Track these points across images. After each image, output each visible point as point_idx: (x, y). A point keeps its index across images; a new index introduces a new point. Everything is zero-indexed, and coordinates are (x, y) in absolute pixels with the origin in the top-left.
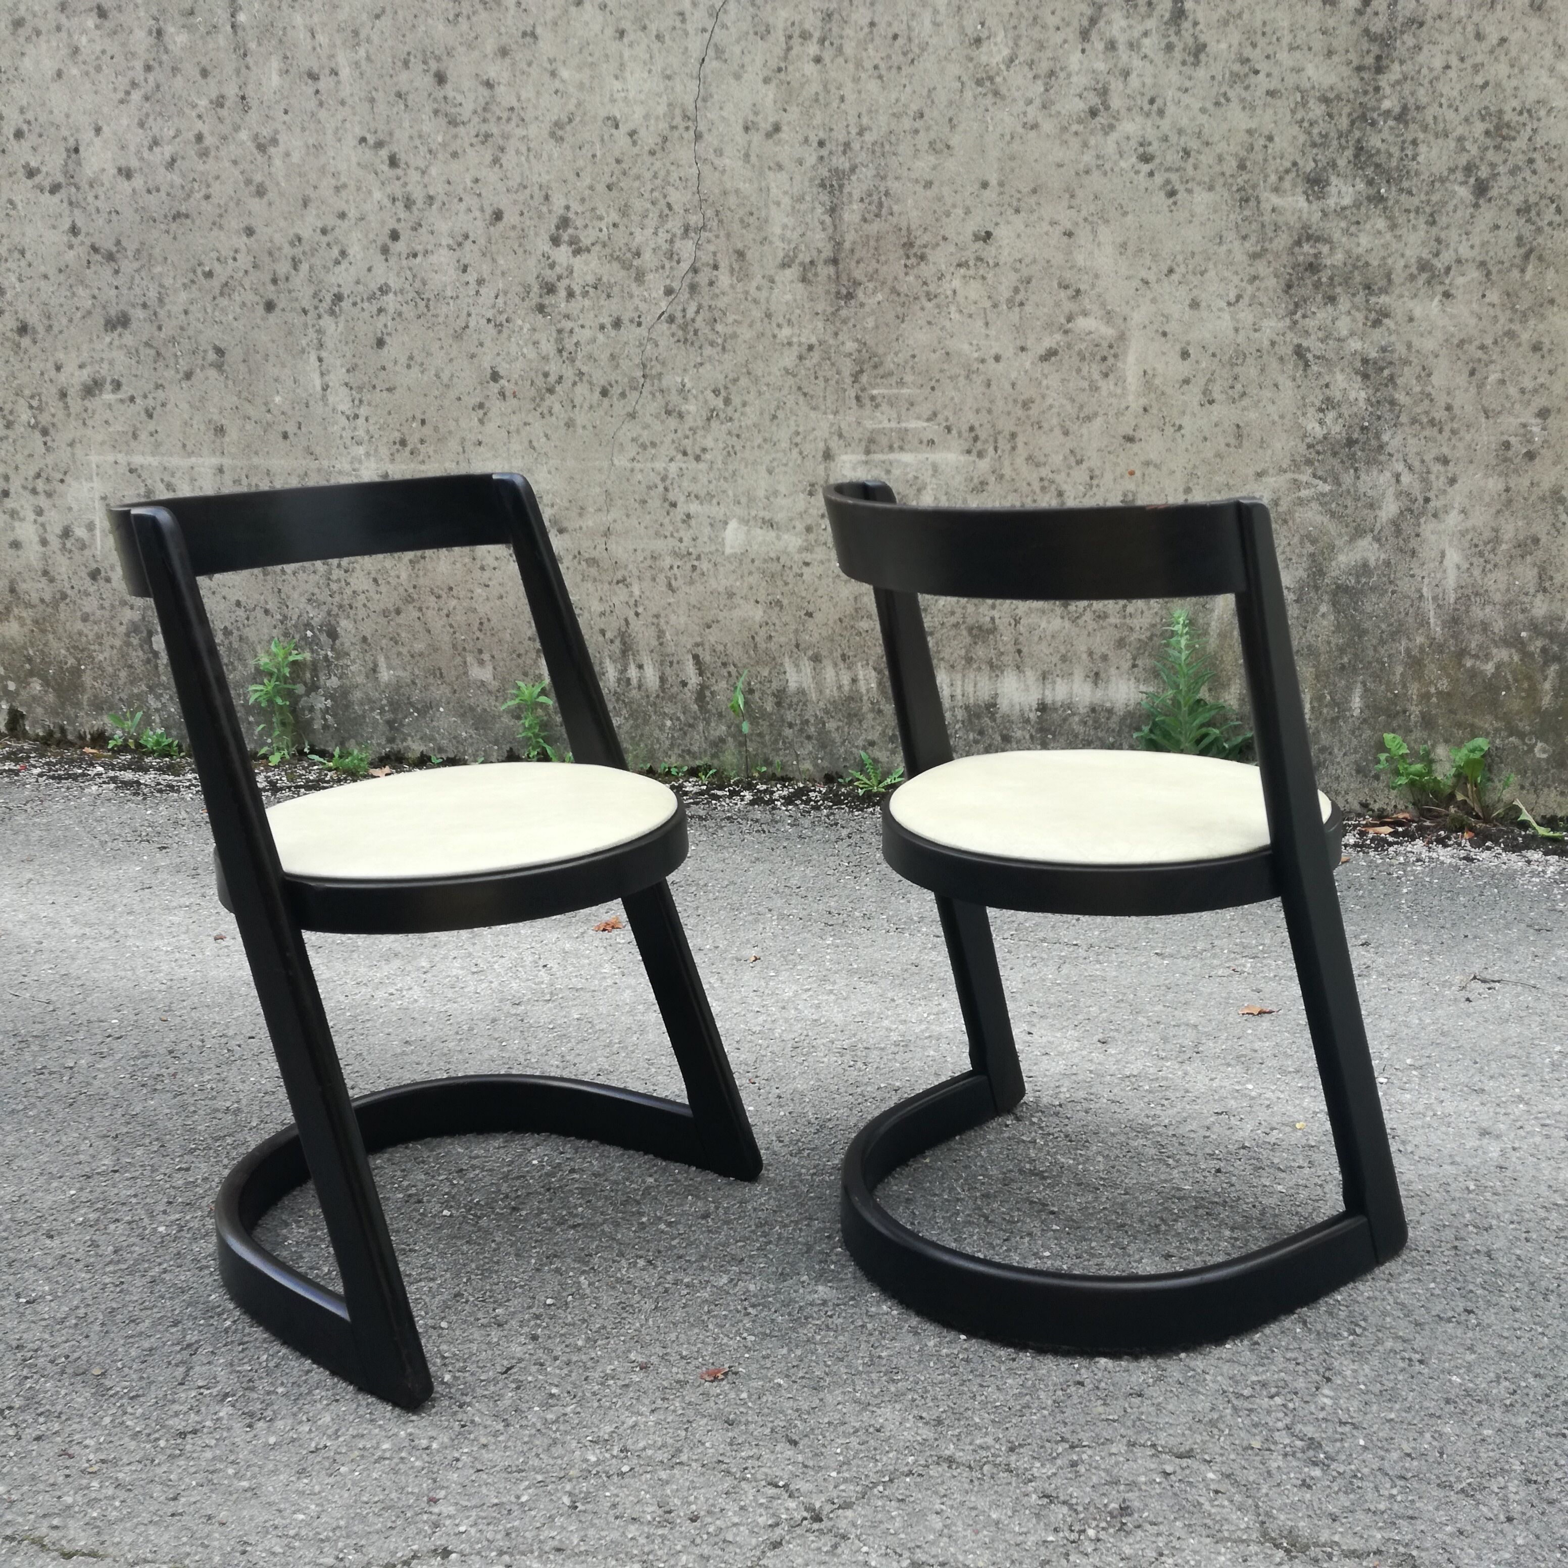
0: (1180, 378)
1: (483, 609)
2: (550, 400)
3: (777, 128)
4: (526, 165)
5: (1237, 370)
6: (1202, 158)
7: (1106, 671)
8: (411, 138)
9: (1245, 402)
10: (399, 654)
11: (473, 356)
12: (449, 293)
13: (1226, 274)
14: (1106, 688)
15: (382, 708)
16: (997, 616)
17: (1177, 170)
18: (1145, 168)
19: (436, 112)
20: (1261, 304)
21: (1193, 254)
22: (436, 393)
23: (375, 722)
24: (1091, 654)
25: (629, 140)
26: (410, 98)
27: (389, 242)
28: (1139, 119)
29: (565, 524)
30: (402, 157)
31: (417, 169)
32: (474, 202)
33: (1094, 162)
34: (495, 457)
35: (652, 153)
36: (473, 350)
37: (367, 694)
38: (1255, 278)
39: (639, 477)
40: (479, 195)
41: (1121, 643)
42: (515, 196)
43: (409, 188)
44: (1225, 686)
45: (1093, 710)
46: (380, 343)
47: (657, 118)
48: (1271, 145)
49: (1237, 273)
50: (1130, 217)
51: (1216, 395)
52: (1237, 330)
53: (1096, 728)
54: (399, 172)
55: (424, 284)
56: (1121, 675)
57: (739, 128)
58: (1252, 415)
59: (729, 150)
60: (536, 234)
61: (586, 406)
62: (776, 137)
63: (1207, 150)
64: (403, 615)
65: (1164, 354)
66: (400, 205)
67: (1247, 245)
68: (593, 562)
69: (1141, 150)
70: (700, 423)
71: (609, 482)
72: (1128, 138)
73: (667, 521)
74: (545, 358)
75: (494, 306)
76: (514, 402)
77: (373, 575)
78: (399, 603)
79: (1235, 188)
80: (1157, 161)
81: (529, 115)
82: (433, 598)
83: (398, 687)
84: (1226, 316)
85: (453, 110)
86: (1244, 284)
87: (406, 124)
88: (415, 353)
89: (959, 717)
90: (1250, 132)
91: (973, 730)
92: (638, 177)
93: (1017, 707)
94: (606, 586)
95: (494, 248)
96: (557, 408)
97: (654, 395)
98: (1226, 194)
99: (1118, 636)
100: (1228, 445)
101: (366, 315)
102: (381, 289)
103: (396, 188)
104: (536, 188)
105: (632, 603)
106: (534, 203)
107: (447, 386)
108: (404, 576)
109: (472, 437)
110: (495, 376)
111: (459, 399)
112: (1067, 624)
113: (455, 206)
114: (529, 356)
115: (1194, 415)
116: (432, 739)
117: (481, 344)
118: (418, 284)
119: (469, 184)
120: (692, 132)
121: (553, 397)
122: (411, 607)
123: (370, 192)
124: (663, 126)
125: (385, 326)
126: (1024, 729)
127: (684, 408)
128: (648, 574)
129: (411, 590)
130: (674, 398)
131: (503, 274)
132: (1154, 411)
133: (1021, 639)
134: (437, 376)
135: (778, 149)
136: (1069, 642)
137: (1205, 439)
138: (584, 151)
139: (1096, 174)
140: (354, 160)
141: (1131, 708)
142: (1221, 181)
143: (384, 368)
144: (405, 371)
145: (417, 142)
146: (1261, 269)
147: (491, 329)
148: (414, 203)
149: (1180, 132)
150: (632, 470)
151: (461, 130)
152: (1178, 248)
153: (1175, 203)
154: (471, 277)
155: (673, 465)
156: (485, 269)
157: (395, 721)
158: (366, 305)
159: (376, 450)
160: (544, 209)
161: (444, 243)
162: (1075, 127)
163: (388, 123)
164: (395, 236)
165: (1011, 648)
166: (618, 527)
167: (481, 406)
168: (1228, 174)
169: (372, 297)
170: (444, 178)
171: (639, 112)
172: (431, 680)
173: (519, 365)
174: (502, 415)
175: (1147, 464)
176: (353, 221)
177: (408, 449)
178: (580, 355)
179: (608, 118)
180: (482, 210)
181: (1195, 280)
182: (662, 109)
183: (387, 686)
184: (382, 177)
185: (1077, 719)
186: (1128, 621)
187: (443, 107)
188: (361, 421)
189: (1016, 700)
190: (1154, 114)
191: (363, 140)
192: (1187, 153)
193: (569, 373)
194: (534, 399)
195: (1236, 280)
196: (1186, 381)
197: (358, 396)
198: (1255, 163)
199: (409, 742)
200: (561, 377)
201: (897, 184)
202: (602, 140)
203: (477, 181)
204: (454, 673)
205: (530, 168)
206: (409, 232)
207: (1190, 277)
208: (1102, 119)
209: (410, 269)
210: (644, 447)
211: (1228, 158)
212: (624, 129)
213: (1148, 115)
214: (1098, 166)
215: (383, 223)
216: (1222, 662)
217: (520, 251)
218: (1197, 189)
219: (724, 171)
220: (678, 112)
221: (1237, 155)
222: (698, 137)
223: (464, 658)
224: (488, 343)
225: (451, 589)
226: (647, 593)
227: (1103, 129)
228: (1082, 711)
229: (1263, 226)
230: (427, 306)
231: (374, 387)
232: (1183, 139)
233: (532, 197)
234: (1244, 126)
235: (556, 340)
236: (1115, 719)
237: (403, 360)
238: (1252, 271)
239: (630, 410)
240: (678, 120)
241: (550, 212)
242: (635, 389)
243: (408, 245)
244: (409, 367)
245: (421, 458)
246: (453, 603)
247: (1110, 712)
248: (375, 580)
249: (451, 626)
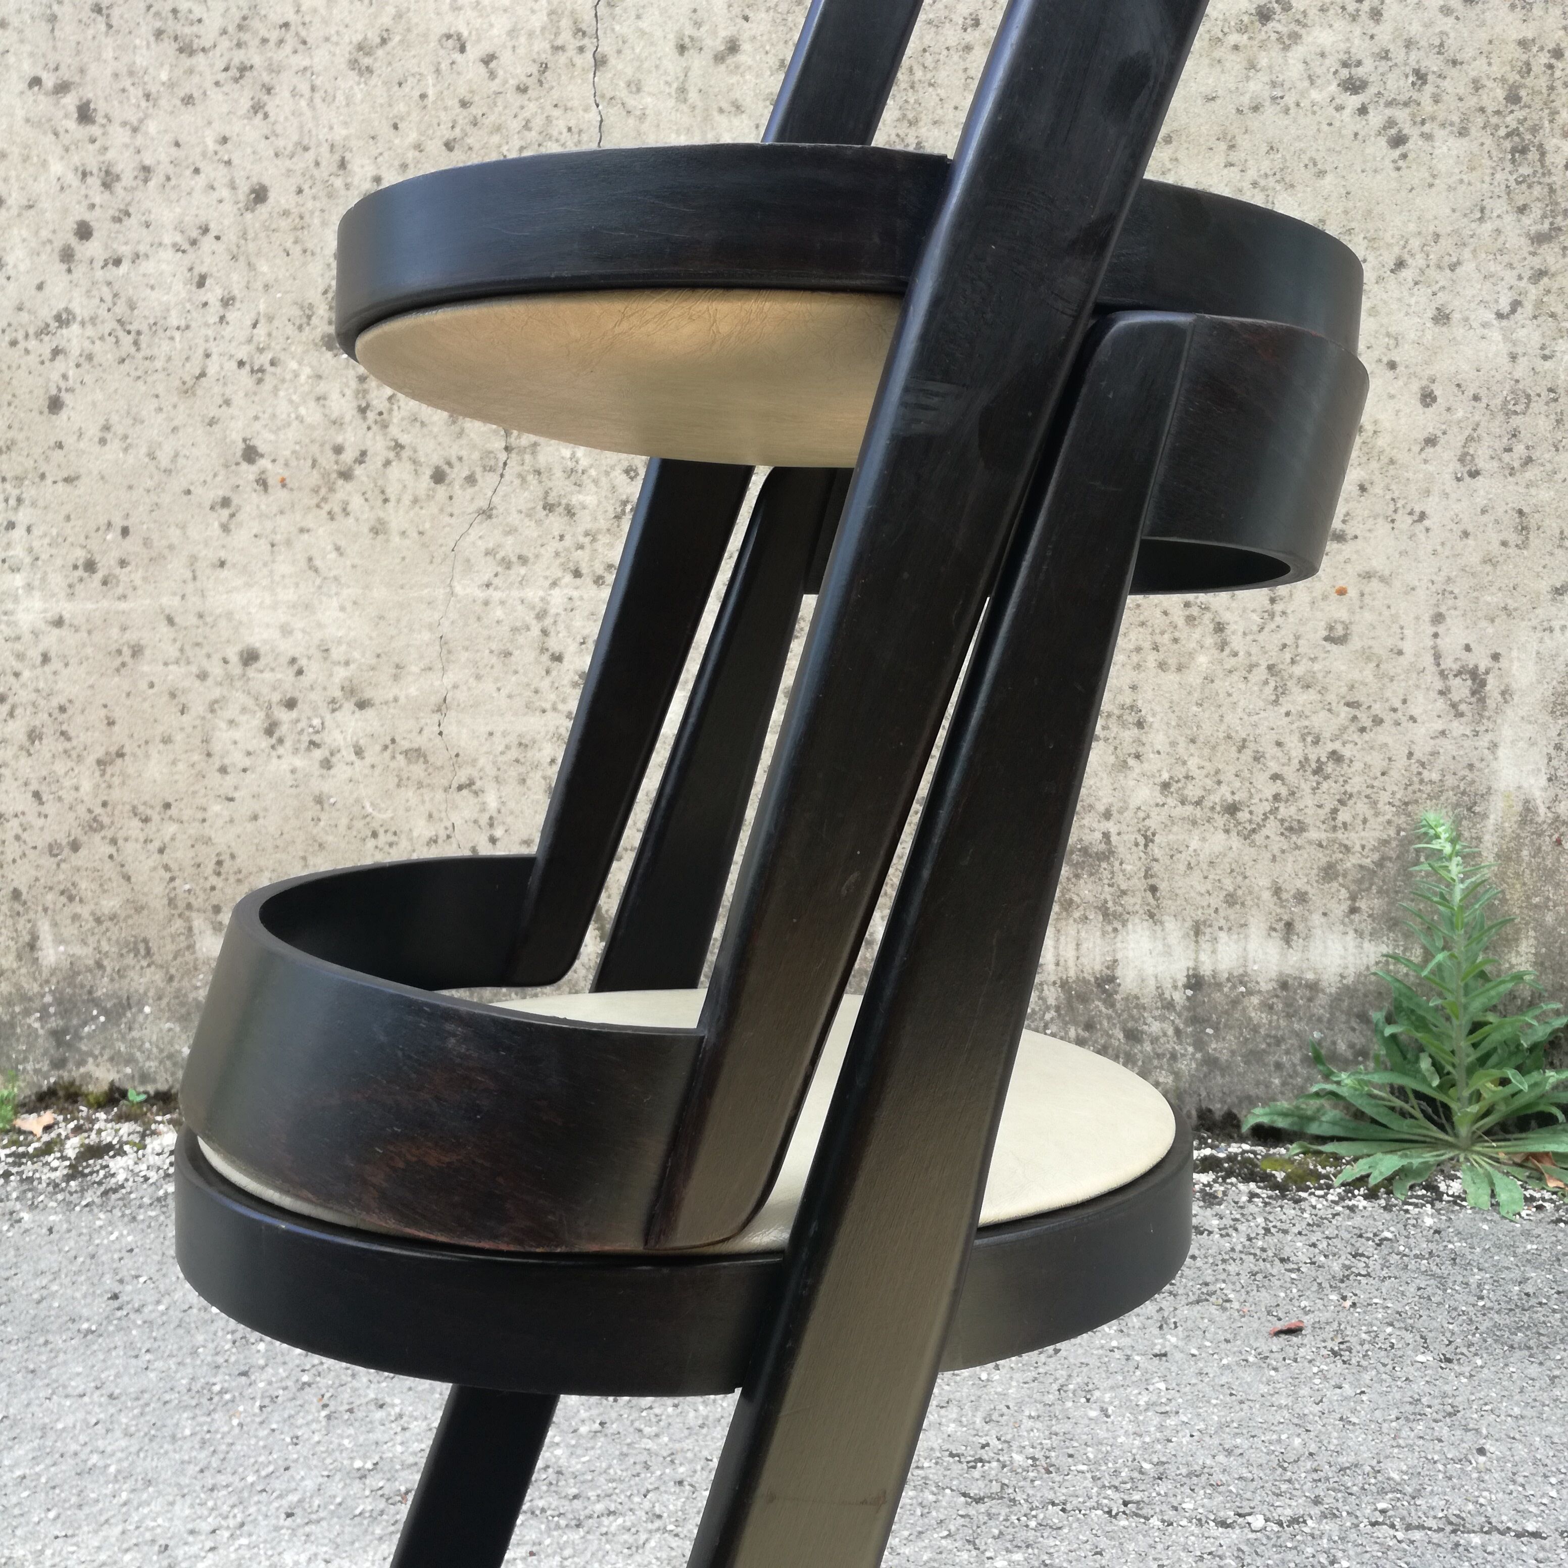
0: (1421, 436)
1: (223, 839)
2: (344, 490)
3: (733, 47)
4: (308, 113)
5: (1516, 421)
6: (1446, 84)
7: (1304, 919)
8: (116, 75)
9: (1532, 473)
10: (76, 917)
11: (212, 422)
12: (174, 320)
13: (1492, 267)
14: (1305, 949)
15: (44, 1010)
16: (1113, 830)
17: (1406, 104)
18: (1353, 101)
19: (159, 34)
20: (1553, 315)
21: (1437, 237)
22: (150, 483)
23: (32, 1033)
24: (1277, 891)
25: (482, 69)
26: (116, 13)
27: (74, 241)
28: (1341, 24)
29: (368, 694)
30: (100, 107)
31: (124, 124)
32: (220, 174)
33: (1266, 92)
34: (248, 585)
35: (522, 89)
36: (213, 412)
37: (18, 987)
38: (1540, 274)
39: (499, 613)
40: (229, 163)
41: (1329, 872)
42: (288, 163)
43: (110, 155)
44: (1511, 942)
45: (1284, 985)
46: (55, 405)
47: (531, 35)
48: (1559, 65)
49: (1510, 266)
50: (1329, 178)
51: (1482, 463)
52: (1513, 357)
53: (1289, 1016)
54: (95, 130)
55: (132, 307)
56: (1331, 926)
57: (669, 48)
58: (1544, 494)
59: (651, 83)
60: (324, 224)
61: (407, 499)
62: (731, 60)
63: (1454, 72)
64: (83, 852)
65: (1392, 397)
66: (94, 182)
67: (1526, 220)
68: (416, 754)
69: (1344, 73)
70: (603, 524)
71: (446, 623)
72: (1323, 55)
73: (545, 684)
74: (337, 423)
75: (250, 341)
76: (283, 494)
77: (34, 786)
78: (77, 833)
79: (1502, 132)
80: (1372, 90)
81: (313, 35)
82: (136, 823)
83: (72, 972)
84: (1495, 335)
85: (187, 30)
86: (1523, 284)
87: (108, 54)
88: (115, 418)
89: (1051, 1001)
90: (1523, 44)
91: (1076, 1023)
92: (498, 129)
93: (1152, 983)
94: (440, 795)
95: (251, 247)
96: (356, 502)
97: (523, 480)
98: (1489, 142)
99: (1324, 861)
100: (1504, 544)
101: (32, 359)
102: (58, 318)
103: (90, 158)
104: (325, 149)
105: (484, 820)
106: (322, 173)
107: (168, 472)
108: (86, 786)
109: (210, 555)
110: (250, 454)
111: (188, 492)
112: (1235, 842)
113: (187, 180)
114: (309, 420)
115: (1447, 495)
116: (130, 1060)
117: (227, 403)
118: (121, 309)
119: (211, 145)
120: (589, 55)
121: (349, 486)
122: (97, 837)
123: (44, 164)
124: (541, 46)
125: (65, 377)
126: (1162, 1019)
127: (576, 499)
128: (513, 773)
129: (98, 810)
130: (559, 484)
131: (267, 287)
132: (1378, 489)
133: (1156, 867)
134: (152, 456)
135: (734, 79)
136: (1238, 871)
137: (1466, 534)
138: (406, 89)
139: (1270, 110)
140: (20, 114)
141: (1349, 981)
142: (1480, 120)
143: (60, 446)
144: (97, 448)
145: (127, 83)
146: (1551, 260)
147: (245, 378)
148: (118, 178)
149: (1409, 44)
150: (486, 603)
151: (200, 60)
152: (1412, 227)
153: (1404, 156)
154: (213, 294)
155: (556, 592)
156: (236, 280)
157: (65, 1031)
158: (32, 344)
159: (43, 579)
160: (338, 183)
161: (167, 240)
162: (1234, 38)
163: (78, 53)
164: (84, 232)
165: (1139, 883)
166: (461, 696)
167: (226, 502)
168: (1489, 110)
169: (43, 331)
170: (169, 138)
171: (500, 25)
172: (130, 960)
173: (292, 434)
174: (262, 516)
175: (1368, 576)
176: (14, 211)
177: (99, 575)
178: (396, 417)
179: (449, 37)
180: (233, 186)
181: (1443, 278)
182: (538, 20)
183: (53, 972)
184: (66, 139)
185: (1255, 1000)
186: (1340, 835)
187: (172, 26)
188: (18, 533)
189: (1150, 971)
190: (1364, 17)
191: (36, 82)
192: (1421, 77)
193: (378, 446)
194: (316, 490)
195: (1510, 277)
196: (1431, 441)
197: (15, 492)
198: (1534, 92)
199: (90, 1066)
200: (363, 453)
201: (936, 132)
202: (438, 71)
203: (225, 140)
204: (170, 948)
205: (315, 118)
206: (109, 225)
207: (1432, 272)
208: (1280, 24)
209: (109, 284)
210: (507, 564)
211: (1490, 84)
212: (474, 52)
213: (1354, 18)
214: (1274, 99)
215: (65, 211)
216: (1504, 901)
217: (296, 251)
218: (1439, 134)
219: (643, 117)
220: (565, 23)
221: (1503, 80)
222: (600, 62)
223: (188, 920)
224: (238, 399)
225: (167, 806)
226: (511, 805)
227: (1280, 40)
228: (1265, 986)
229: (1552, 190)
230: (136, 343)
231: (43, 476)
232: (1414, 55)
233: (317, 164)
234: (1515, 35)
235: (357, 392)
236: (1322, 999)
237: (93, 431)
238: (1536, 262)
239: (484, 504)
240: (566, 37)
241: (347, 186)
242: (492, 469)
243: (106, 246)
244: (103, 441)
245: (120, 590)
246: (171, 829)
247: (1314, 987)
248: (37, 795)
249: (167, 868)
